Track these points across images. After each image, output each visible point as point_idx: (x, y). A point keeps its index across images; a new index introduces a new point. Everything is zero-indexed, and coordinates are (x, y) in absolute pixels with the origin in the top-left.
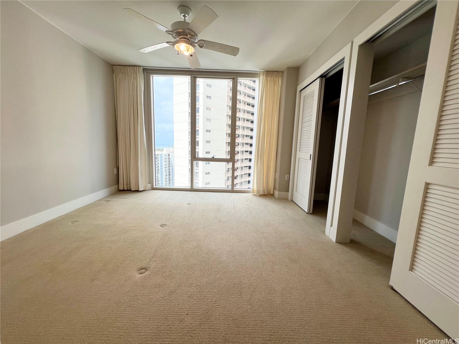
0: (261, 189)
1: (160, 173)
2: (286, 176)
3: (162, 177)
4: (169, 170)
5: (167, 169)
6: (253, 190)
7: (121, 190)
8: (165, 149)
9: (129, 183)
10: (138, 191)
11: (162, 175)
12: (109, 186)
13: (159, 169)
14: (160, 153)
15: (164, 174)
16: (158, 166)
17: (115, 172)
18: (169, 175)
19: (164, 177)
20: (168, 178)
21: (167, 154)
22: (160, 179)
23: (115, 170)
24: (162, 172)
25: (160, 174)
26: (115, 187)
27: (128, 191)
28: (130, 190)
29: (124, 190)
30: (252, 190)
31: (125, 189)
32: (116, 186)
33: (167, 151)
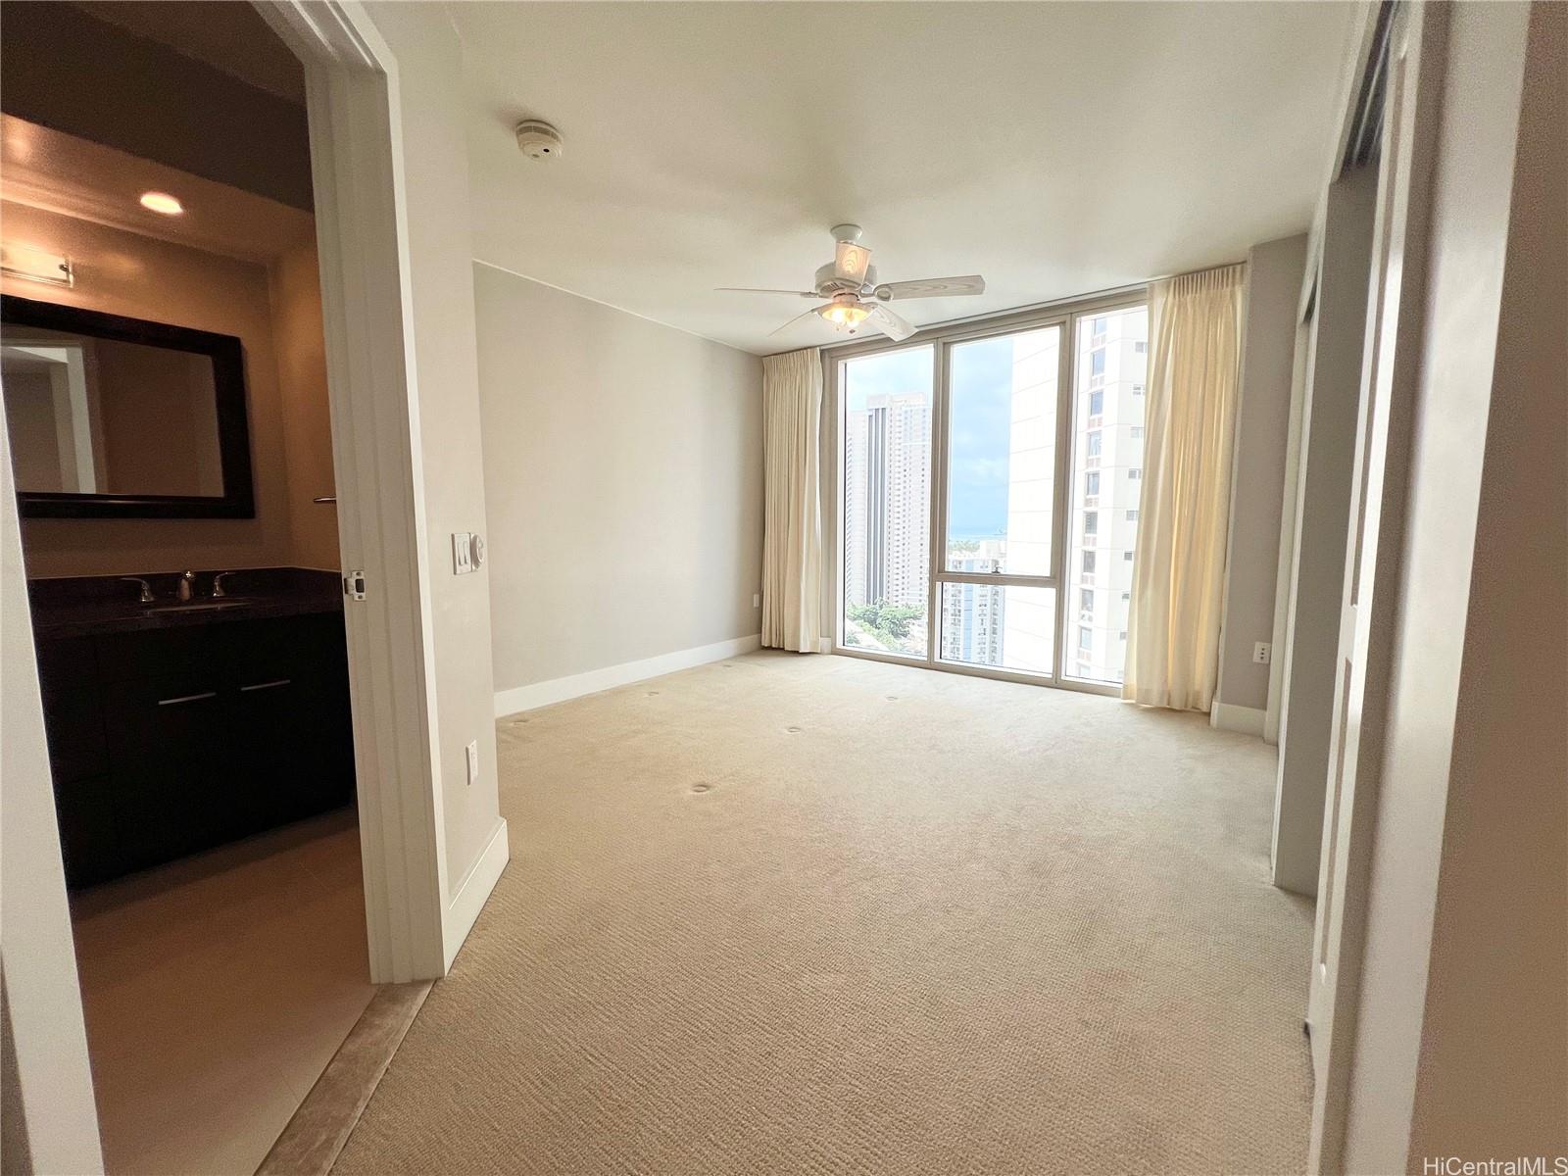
0: (1156, 689)
1: (962, 623)
2: (1258, 646)
3: (968, 638)
4: (994, 614)
5: (988, 610)
6: (1125, 687)
7: (764, 648)
8: (983, 544)
9: (780, 634)
10: (796, 653)
11: (968, 629)
12: (740, 633)
13: (959, 611)
14: (967, 558)
15: (976, 629)
16: (959, 602)
17: (756, 604)
18: (994, 633)
19: (975, 639)
20: (987, 643)
21: (990, 562)
22: (962, 643)
23: (756, 597)
24: (969, 619)
25: (962, 627)
26: (750, 640)
27: (777, 650)
28: (783, 649)
29: (770, 648)
30: (1120, 686)
31: (774, 646)
32: (756, 636)
33: (988, 551)
